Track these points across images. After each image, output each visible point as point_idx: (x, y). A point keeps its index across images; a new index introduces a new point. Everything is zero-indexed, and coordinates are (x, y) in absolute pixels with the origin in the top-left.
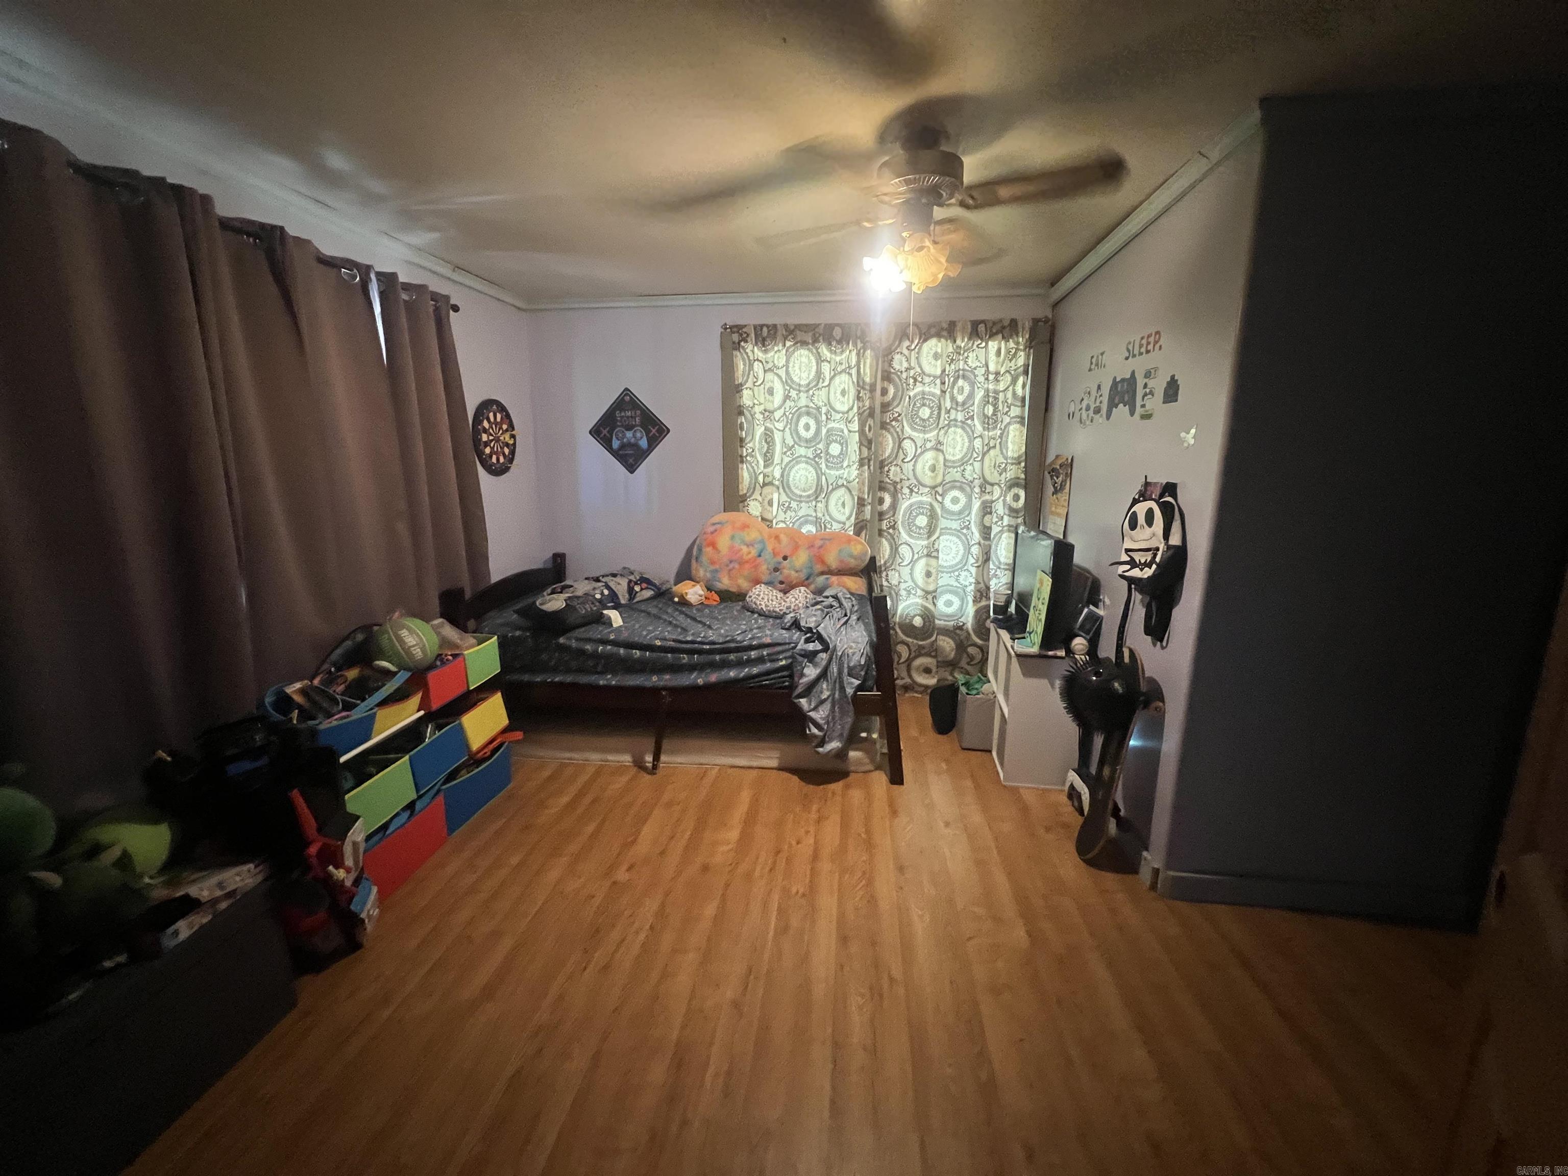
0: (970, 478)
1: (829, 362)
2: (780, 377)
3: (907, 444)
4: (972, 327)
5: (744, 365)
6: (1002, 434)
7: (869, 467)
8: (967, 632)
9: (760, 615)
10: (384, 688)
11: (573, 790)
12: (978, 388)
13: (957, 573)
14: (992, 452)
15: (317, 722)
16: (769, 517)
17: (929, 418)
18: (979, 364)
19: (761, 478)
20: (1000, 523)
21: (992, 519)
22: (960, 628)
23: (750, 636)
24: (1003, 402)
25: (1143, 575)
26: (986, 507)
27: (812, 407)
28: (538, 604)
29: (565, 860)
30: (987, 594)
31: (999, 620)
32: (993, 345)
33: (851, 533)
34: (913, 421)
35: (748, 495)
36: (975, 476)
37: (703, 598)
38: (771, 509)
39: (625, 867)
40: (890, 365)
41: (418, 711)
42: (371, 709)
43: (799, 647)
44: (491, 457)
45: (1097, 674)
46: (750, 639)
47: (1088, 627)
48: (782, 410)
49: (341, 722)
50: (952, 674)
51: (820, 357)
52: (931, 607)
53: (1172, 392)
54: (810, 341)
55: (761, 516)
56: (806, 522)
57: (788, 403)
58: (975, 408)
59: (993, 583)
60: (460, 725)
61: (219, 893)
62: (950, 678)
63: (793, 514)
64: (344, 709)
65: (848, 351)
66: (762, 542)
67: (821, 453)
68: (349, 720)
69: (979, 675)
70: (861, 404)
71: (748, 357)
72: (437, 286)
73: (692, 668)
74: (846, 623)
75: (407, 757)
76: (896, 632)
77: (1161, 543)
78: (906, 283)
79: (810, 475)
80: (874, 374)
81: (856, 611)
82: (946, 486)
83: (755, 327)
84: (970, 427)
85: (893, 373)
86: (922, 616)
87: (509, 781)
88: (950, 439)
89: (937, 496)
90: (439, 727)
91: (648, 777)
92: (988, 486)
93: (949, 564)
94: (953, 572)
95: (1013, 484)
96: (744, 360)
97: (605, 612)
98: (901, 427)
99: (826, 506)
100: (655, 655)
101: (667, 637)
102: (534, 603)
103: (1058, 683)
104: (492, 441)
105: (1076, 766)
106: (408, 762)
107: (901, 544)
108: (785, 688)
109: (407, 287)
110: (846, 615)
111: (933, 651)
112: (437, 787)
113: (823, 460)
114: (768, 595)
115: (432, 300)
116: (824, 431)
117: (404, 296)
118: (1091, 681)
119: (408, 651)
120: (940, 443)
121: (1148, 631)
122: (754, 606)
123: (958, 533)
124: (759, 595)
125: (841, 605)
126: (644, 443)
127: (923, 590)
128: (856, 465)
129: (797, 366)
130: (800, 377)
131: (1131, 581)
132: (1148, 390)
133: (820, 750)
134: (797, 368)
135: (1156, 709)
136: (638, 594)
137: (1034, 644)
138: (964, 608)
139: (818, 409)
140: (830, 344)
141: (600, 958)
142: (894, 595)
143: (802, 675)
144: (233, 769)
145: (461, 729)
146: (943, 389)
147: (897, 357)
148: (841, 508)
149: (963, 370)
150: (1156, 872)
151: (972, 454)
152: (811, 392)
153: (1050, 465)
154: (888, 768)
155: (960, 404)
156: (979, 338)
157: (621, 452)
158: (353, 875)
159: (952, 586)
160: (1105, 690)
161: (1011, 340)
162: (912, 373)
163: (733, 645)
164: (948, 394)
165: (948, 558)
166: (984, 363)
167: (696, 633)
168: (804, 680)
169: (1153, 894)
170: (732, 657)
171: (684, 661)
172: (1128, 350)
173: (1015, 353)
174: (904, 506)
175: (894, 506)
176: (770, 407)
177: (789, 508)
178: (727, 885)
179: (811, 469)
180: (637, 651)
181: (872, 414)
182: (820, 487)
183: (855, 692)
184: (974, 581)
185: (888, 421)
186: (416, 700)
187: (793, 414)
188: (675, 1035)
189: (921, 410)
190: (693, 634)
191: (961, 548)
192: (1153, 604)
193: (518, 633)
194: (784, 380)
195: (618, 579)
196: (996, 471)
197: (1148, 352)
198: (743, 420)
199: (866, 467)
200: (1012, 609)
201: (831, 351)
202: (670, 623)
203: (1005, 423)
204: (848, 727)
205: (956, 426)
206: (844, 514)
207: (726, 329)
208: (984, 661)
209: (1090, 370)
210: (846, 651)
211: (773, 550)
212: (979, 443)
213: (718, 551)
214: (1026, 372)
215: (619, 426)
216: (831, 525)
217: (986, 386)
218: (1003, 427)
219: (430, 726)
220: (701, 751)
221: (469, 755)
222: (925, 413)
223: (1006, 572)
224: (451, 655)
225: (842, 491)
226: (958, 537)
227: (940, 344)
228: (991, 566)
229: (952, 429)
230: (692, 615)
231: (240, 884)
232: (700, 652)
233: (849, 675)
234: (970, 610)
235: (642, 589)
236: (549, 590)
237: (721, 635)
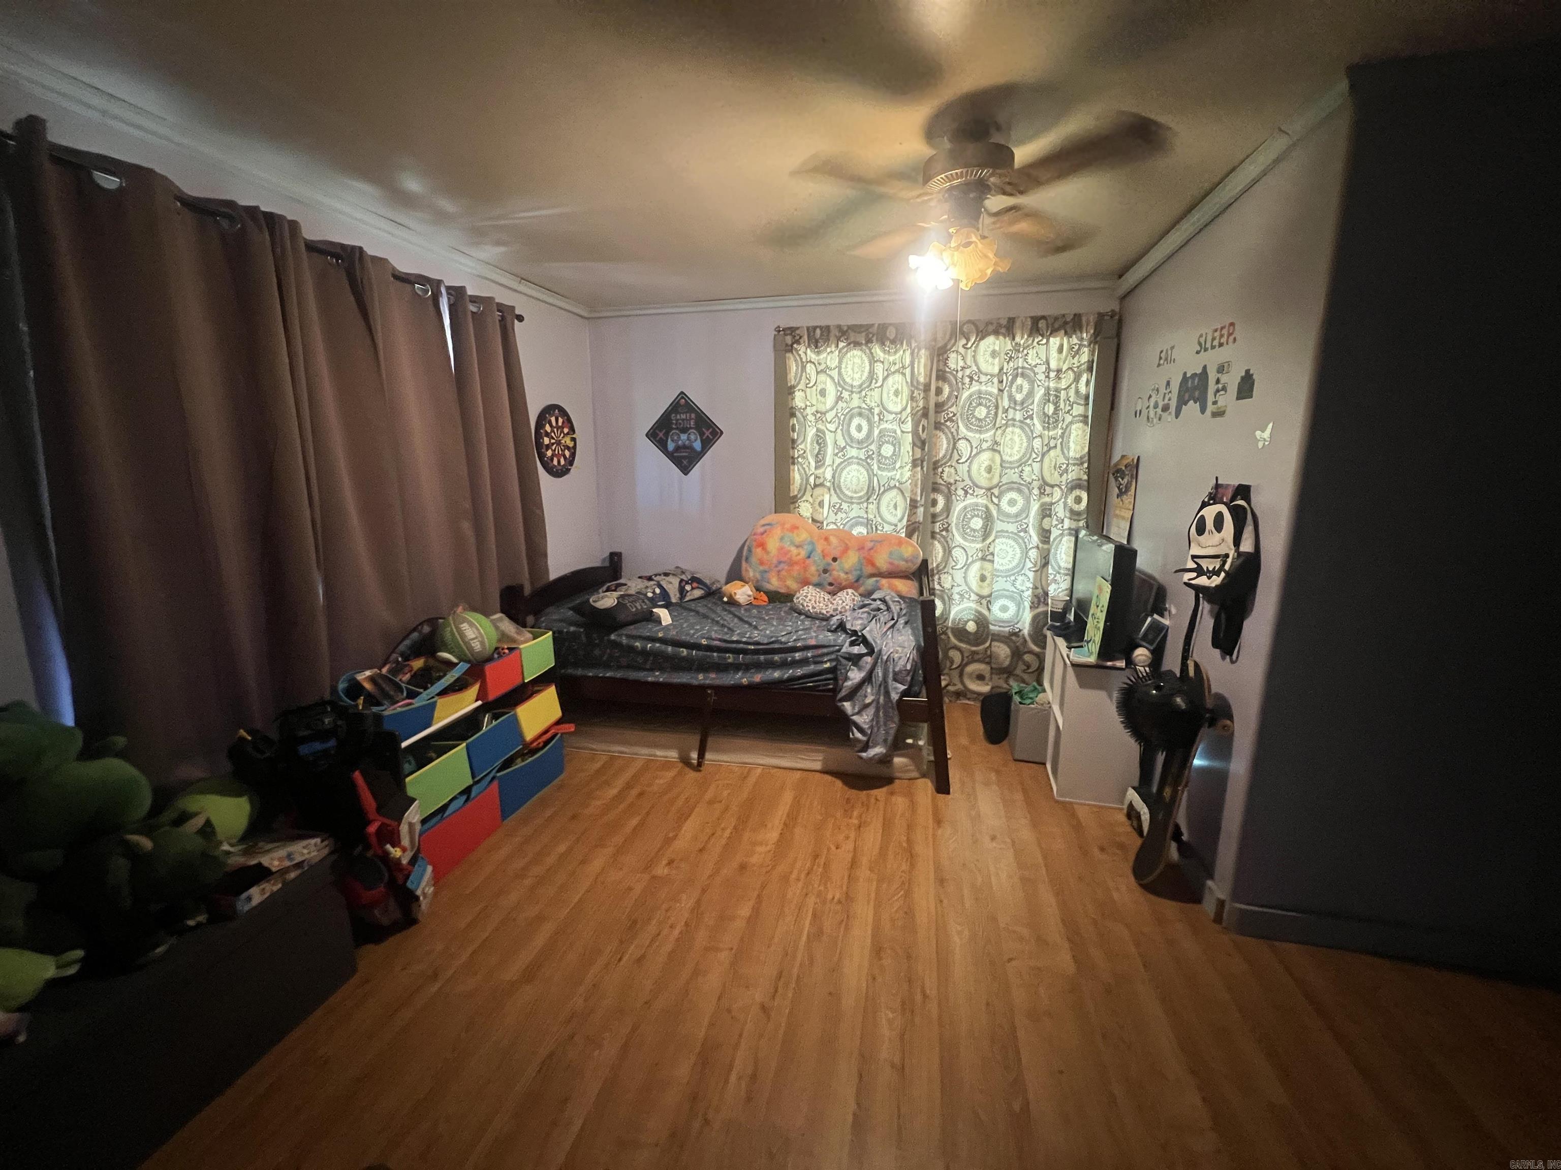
0: (1029, 480)
1: (883, 362)
2: (832, 378)
3: (962, 445)
4: (1033, 323)
5: (797, 366)
6: (1063, 434)
7: (922, 468)
8: (1024, 638)
9: (807, 616)
10: (445, 678)
11: (620, 783)
12: (1038, 386)
13: (1013, 578)
14: (1052, 453)
15: (383, 708)
16: (818, 517)
17: (986, 417)
18: (1039, 361)
19: (812, 480)
20: (1060, 526)
21: (1051, 522)
22: (1016, 634)
23: (795, 637)
24: (1064, 400)
25: (1211, 583)
26: (1045, 509)
27: (864, 408)
28: (591, 600)
29: (609, 850)
30: (1045, 599)
31: (1057, 627)
32: (1055, 342)
33: (903, 535)
34: (969, 421)
35: (799, 496)
36: (1034, 477)
37: (752, 598)
38: (821, 510)
39: (664, 862)
40: (946, 364)
41: (477, 700)
42: (433, 697)
43: (844, 650)
44: (552, 460)
45: (1158, 688)
46: (795, 640)
47: (1150, 637)
48: (833, 413)
49: (404, 709)
50: (1007, 682)
51: (873, 357)
52: (985, 612)
53: (1246, 387)
54: (864, 342)
55: (812, 518)
56: (857, 524)
57: (841, 404)
58: (1035, 407)
59: (1052, 590)
60: (515, 716)
61: (287, 863)
62: (1005, 686)
63: (844, 515)
64: (408, 697)
65: (901, 352)
66: (812, 543)
67: (873, 454)
68: (413, 706)
69: (1035, 684)
70: (914, 405)
71: (801, 359)
72: (503, 297)
73: (737, 667)
74: (893, 626)
75: (464, 744)
76: (949, 637)
77: (1231, 549)
78: (953, 280)
79: (862, 476)
80: (928, 373)
81: (905, 615)
82: (1003, 487)
83: (808, 329)
84: (1030, 428)
85: (948, 372)
86: (976, 622)
87: (561, 771)
88: (1007, 439)
89: (994, 499)
90: (496, 717)
91: (692, 774)
92: (1047, 488)
93: (1005, 568)
94: (1010, 576)
95: (1076, 485)
96: (796, 361)
97: (654, 610)
98: (956, 426)
99: (878, 508)
100: (701, 653)
101: (714, 637)
102: (588, 600)
103: (1115, 695)
104: (553, 444)
105: (1136, 784)
106: (465, 749)
107: (955, 547)
108: (829, 690)
109: (474, 299)
110: (893, 619)
111: (988, 658)
112: (491, 775)
113: (875, 461)
114: (815, 596)
115: (499, 311)
116: (876, 432)
117: (472, 308)
118: (1152, 695)
119: (467, 644)
120: (996, 443)
121: (1216, 644)
122: (801, 607)
123: (1015, 536)
124: (806, 597)
125: (888, 609)
126: (697, 445)
127: (978, 595)
128: (909, 466)
129: (850, 367)
130: (852, 378)
131: (1198, 589)
132: (1220, 386)
133: (864, 755)
134: (849, 369)
135: (1225, 726)
136: (688, 594)
137: (1092, 653)
138: (1020, 614)
139: (871, 409)
140: (883, 344)
141: (633, 951)
142: (946, 598)
143: (846, 679)
144: (304, 750)
145: (515, 721)
146: (1001, 388)
147: (953, 356)
148: (893, 510)
149: (1023, 368)
150: (1221, 904)
151: (1031, 455)
152: (863, 393)
153: (1116, 465)
154: (934, 777)
155: (1018, 403)
156: (1040, 334)
157: (675, 454)
158: (409, 855)
159: (1008, 591)
160: (1165, 704)
161: (1074, 336)
162: (968, 372)
163: (776, 646)
164: (1005, 393)
165: (1004, 561)
166: (1045, 360)
167: (741, 633)
168: (848, 683)
169: (1217, 927)
170: (776, 658)
171: (730, 661)
172: (1200, 344)
173: (1079, 349)
174: (958, 507)
175: (948, 509)
176: (822, 408)
177: (840, 509)
178: (763, 887)
179: (862, 470)
180: (684, 650)
181: (925, 415)
182: (871, 488)
183: (900, 699)
184: (1031, 586)
185: (943, 421)
186: (474, 690)
187: (845, 415)
188: (702, 1034)
189: (977, 409)
190: (738, 634)
191: (1018, 551)
192: (1223, 616)
193: (572, 629)
194: (836, 381)
195: (670, 578)
196: (1056, 472)
197: (1221, 345)
198: (795, 422)
199: (919, 468)
200: (1071, 617)
201: (884, 351)
202: (717, 622)
203: (1066, 422)
204: (892, 732)
205: (1014, 425)
206: (896, 515)
207: (779, 331)
208: (1041, 669)
209: (1159, 365)
210: (892, 655)
211: (823, 551)
212: (1038, 443)
213: (767, 553)
214: (1090, 369)
215: (675, 429)
216: (883, 527)
217: (1046, 384)
218: (1064, 426)
219: (487, 716)
220: (746, 751)
221: (523, 745)
222: (981, 412)
223: (1066, 577)
224: (508, 648)
225: (894, 492)
226: (1015, 540)
227: (997, 342)
228: (1050, 571)
229: (1010, 429)
230: (740, 615)
231: (307, 856)
232: (745, 652)
233: (895, 680)
234: (1027, 618)
235: (693, 589)
236: (605, 588)
237: (766, 636)
